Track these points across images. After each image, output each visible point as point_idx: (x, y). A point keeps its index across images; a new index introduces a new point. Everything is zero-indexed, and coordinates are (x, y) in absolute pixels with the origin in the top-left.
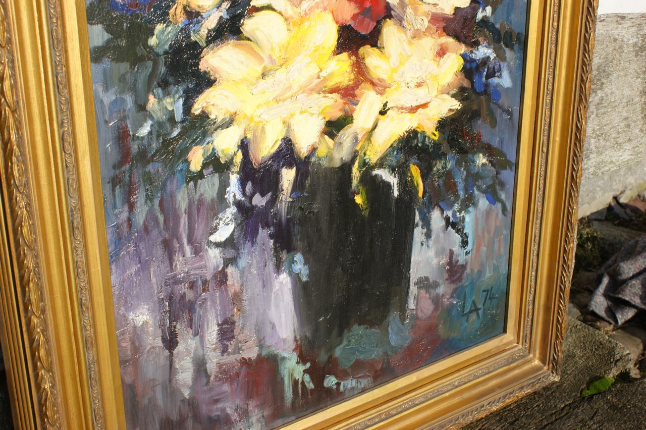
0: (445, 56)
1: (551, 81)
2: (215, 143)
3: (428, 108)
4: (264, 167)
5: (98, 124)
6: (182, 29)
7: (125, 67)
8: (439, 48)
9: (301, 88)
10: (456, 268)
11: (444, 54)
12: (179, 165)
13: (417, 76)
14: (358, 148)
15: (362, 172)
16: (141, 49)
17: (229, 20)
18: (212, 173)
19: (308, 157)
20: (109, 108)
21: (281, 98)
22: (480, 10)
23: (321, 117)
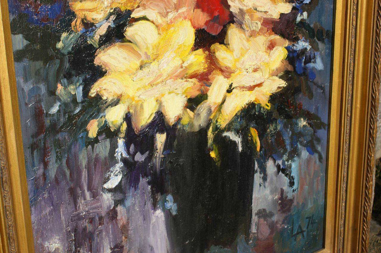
0: (274, 49)
1: (352, 64)
2: (106, 117)
3: (263, 87)
4: (143, 133)
5: (20, 106)
6: (81, 36)
7: (39, 64)
8: (270, 43)
9: (169, 75)
10: (286, 202)
11: (273, 47)
12: (80, 134)
13: (253, 64)
14: (211, 117)
15: (215, 134)
16: (51, 51)
17: (115, 28)
18: (105, 139)
19: (175, 125)
20: (28, 94)
21: (154, 83)
22: (299, 15)
23: (184, 96)
